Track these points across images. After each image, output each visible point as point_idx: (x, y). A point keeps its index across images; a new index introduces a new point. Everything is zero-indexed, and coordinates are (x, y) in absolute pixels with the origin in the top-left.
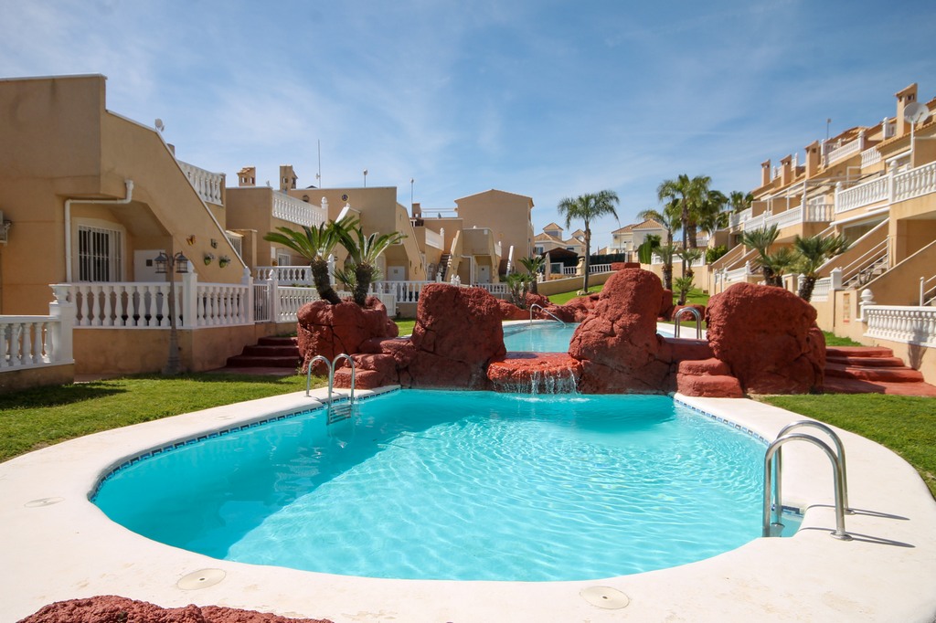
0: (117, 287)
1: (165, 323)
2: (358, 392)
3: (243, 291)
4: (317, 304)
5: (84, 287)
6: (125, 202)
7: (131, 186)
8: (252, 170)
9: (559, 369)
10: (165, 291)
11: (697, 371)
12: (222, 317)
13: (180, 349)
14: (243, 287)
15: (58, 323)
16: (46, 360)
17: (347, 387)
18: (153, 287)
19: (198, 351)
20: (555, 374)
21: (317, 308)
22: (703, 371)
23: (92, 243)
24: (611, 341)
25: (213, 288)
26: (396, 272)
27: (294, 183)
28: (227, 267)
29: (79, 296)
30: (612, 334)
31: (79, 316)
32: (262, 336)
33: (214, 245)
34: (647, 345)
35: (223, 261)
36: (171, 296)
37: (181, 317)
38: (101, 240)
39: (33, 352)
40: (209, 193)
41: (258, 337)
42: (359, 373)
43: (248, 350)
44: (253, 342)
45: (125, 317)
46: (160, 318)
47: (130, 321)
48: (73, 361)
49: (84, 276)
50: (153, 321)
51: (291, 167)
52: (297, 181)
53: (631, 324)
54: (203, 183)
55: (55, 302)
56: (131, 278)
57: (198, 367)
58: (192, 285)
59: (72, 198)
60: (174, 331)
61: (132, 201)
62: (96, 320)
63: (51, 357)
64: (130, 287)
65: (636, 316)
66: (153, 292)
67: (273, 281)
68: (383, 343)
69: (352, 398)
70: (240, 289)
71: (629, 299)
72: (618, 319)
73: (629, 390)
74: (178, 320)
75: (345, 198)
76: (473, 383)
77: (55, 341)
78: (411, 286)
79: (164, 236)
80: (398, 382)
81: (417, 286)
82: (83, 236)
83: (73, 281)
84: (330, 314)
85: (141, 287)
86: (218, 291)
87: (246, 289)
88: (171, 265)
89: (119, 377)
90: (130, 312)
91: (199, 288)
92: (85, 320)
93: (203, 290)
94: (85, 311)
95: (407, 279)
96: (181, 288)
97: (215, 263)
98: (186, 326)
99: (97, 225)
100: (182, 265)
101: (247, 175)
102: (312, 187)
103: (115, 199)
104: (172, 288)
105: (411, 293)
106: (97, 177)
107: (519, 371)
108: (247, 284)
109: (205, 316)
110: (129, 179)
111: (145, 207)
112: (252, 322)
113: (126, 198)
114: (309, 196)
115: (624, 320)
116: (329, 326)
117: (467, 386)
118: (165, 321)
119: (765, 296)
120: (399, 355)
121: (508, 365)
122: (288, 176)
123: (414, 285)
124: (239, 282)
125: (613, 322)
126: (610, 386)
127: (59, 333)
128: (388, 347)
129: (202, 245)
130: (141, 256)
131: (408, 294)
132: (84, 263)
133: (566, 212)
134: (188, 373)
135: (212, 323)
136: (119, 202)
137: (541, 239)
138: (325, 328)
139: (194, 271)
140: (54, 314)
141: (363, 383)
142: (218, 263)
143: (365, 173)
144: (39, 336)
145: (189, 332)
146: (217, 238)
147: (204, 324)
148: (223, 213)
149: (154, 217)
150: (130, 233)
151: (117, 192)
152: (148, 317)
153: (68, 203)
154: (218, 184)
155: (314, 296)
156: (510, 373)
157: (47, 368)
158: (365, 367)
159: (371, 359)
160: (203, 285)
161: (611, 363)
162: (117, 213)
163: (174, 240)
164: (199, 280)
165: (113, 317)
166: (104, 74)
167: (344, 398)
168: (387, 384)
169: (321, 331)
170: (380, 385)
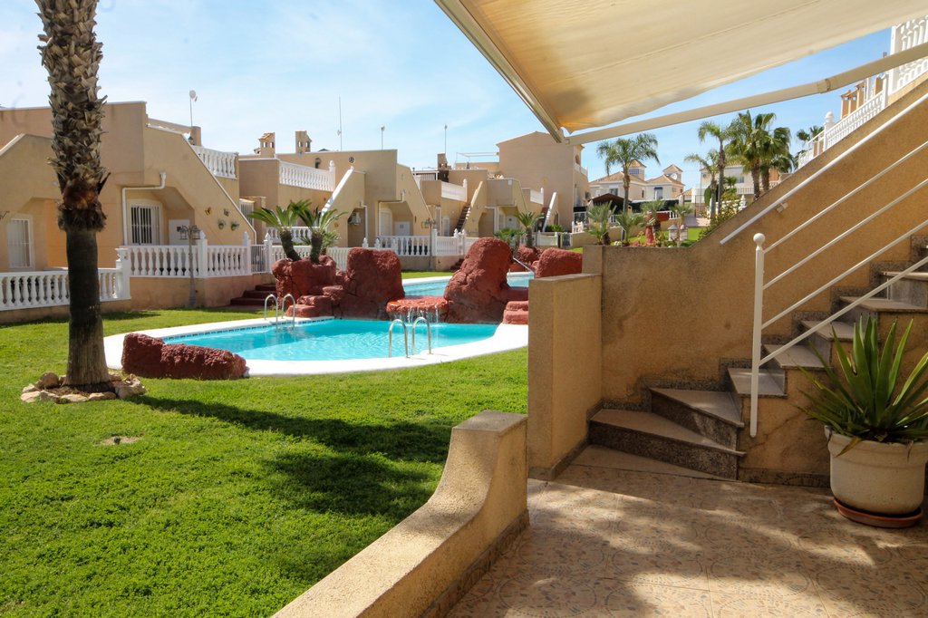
0: (157, 249)
1: (187, 273)
2: (298, 319)
3: (243, 250)
4: (283, 261)
5: (136, 248)
6: (160, 188)
7: (164, 177)
8: (272, 135)
9: (428, 306)
10: (187, 252)
11: (515, 308)
12: (227, 270)
13: (196, 291)
14: (243, 247)
15: (121, 273)
16: (115, 297)
17: (292, 316)
18: (179, 249)
19: (208, 293)
20: (424, 309)
21: (282, 264)
22: (519, 308)
23: (141, 216)
24: (464, 287)
25: (218, 249)
26: (402, 227)
27: (309, 146)
28: (237, 230)
29: (133, 254)
30: (465, 283)
31: (133, 269)
32: (259, 283)
33: (226, 213)
34: (489, 290)
35: (234, 226)
36: (190, 254)
37: (197, 270)
38: (146, 213)
39: (108, 292)
40: (225, 170)
41: (255, 284)
42: (304, 307)
43: (247, 294)
44: (252, 288)
45: (162, 270)
46: (184, 270)
47: (165, 271)
48: (130, 298)
49: (135, 240)
50: (180, 272)
51: (305, 132)
52: (311, 144)
53: (478, 276)
54: (220, 162)
55: (119, 260)
56: (167, 243)
57: (209, 304)
58: (204, 248)
59: (127, 187)
60: (192, 279)
61: (166, 187)
62: (144, 271)
63: (117, 294)
64: (164, 249)
65: (482, 271)
66: (179, 252)
67: (268, 242)
68: (324, 289)
69: (293, 322)
70: (240, 249)
71: (479, 259)
72: (471, 272)
73: (480, 321)
74: (195, 271)
75: (352, 160)
76: (379, 316)
77: (119, 285)
78: (415, 241)
79: (187, 210)
80: (333, 315)
81: (420, 240)
82: (134, 211)
83: (129, 244)
84: (290, 268)
85: (171, 248)
86: (233, 251)
87: (246, 249)
88: (191, 234)
89: (157, 309)
90: (165, 266)
91: (209, 249)
92: (137, 271)
93: (212, 251)
94: (136, 265)
95: (412, 234)
96: (197, 250)
97: (227, 227)
98: (200, 277)
99: (142, 203)
100: (197, 234)
101: (268, 140)
102: (324, 150)
103: (154, 186)
104: (190, 250)
105: (415, 247)
106: (142, 173)
107: (402, 307)
108: (246, 245)
109: (214, 269)
110: (163, 171)
111: (175, 190)
112: (250, 273)
113: (161, 185)
114: (321, 158)
115: (474, 274)
116: (289, 276)
117: (376, 317)
118: (187, 272)
119: (563, 258)
120: (334, 297)
121: (401, 303)
122: (303, 140)
123: (418, 240)
124: (240, 244)
125: (467, 275)
126: (467, 318)
127: (122, 280)
128: (327, 291)
129: (217, 214)
130: (174, 224)
131: (413, 248)
132: (135, 231)
133: (605, 157)
134: (203, 307)
135: (218, 274)
136: (156, 188)
137: (616, 179)
138: (287, 278)
139: (206, 238)
140: (118, 268)
141: (306, 313)
142: (230, 228)
143: (383, 129)
144: (110, 281)
145: (203, 280)
146: (228, 208)
147: (213, 275)
148: (237, 186)
149: (181, 197)
150: (166, 207)
151: (154, 181)
152: (176, 270)
153: (124, 190)
154: (233, 161)
155: (283, 256)
156: (396, 308)
157: (116, 301)
158: (308, 304)
159: (312, 298)
160: (212, 247)
161: (466, 302)
162: (156, 195)
163: (196, 213)
164: (209, 244)
165: (155, 269)
166: (144, 100)
167: (289, 322)
168: (323, 315)
169: (285, 279)
170: (317, 315)
